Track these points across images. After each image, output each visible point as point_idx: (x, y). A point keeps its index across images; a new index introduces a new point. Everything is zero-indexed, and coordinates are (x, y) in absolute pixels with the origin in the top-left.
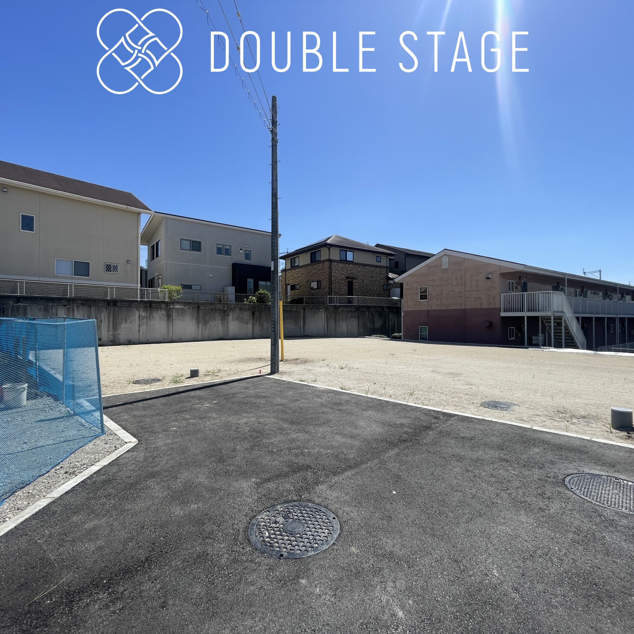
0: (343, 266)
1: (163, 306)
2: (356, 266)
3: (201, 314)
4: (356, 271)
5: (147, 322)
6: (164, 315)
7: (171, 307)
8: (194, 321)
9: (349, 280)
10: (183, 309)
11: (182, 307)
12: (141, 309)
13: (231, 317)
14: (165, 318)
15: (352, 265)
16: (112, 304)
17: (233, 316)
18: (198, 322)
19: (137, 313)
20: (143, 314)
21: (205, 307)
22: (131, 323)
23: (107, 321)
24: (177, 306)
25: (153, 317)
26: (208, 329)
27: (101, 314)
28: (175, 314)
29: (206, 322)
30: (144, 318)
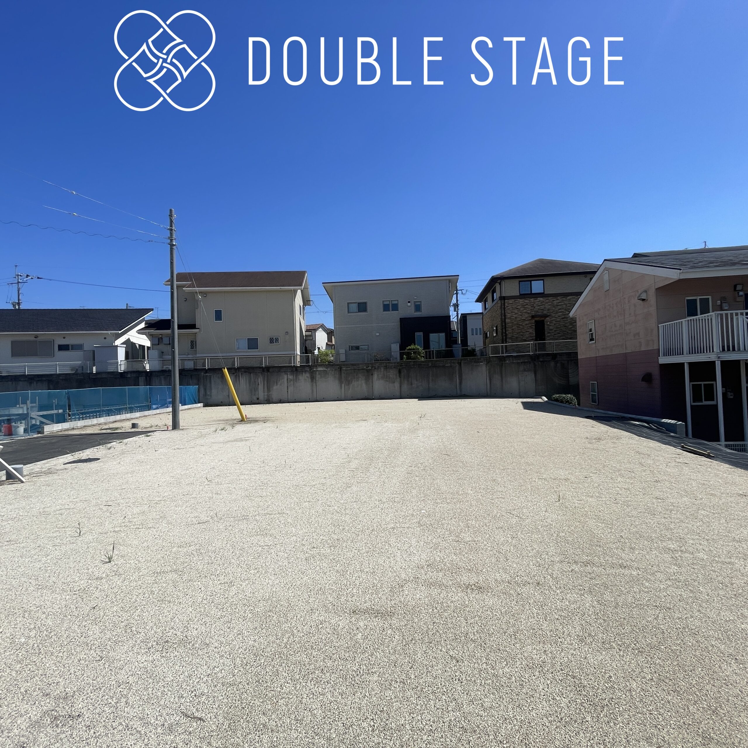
0: (525, 303)
1: (307, 369)
2: (550, 298)
3: (343, 375)
4: (550, 305)
5: (294, 384)
6: (308, 377)
7: (315, 369)
8: (337, 382)
9: (537, 319)
10: (325, 370)
11: (325, 369)
12: (288, 373)
13: (375, 376)
14: (310, 380)
15: (541, 299)
16: (265, 370)
17: (378, 375)
18: (341, 382)
19: (286, 376)
20: (291, 377)
21: (347, 368)
22: (281, 385)
23: (262, 384)
24: (320, 369)
25: (299, 380)
26: (351, 389)
27: (258, 379)
28: (318, 376)
29: (349, 383)
30: (291, 380)
